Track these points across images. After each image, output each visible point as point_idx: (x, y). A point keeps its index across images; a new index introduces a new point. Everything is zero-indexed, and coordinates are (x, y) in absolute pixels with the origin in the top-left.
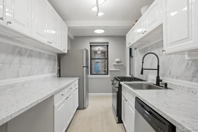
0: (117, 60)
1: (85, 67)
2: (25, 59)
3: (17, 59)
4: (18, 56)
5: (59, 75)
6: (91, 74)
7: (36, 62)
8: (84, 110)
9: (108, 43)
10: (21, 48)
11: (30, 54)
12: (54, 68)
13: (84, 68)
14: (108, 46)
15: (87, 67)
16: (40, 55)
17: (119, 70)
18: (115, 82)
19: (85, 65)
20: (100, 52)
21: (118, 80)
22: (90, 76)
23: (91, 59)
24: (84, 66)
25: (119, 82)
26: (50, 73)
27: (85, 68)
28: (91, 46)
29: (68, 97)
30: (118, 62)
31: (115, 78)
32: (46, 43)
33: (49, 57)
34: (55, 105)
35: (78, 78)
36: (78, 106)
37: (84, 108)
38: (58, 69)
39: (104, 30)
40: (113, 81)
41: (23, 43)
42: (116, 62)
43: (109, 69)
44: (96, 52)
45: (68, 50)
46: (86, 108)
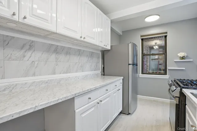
0: (181, 54)
1: (131, 64)
2: (62, 57)
3: (53, 57)
4: (54, 54)
5: (103, 73)
6: (143, 73)
7: (75, 59)
8: (129, 116)
9: (167, 33)
10: (58, 46)
11: (68, 52)
12: (97, 65)
13: (129, 65)
14: (166, 36)
15: (135, 64)
16: (79, 53)
17: (184, 69)
18: (174, 88)
19: (131, 62)
20: (157, 47)
21: (180, 86)
22: (141, 75)
23: (143, 55)
24: (129, 63)
25: (181, 90)
26: (92, 71)
27: (131, 66)
28: (142, 40)
29: (101, 101)
30: (183, 58)
31: (175, 81)
32: (78, 38)
33: (91, 54)
34: (77, 111)
35: (122, 78)
36: (121, 109)
37: (129, 114)
38: (103, 67)
39: (159, 15)
40: (170, 85)
41: (58, 41)
42: (179, 58)
43: (168, 68)
44: (151, 48)
45: (111, 46)
46: (133, 113)
